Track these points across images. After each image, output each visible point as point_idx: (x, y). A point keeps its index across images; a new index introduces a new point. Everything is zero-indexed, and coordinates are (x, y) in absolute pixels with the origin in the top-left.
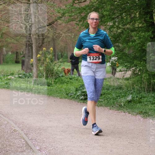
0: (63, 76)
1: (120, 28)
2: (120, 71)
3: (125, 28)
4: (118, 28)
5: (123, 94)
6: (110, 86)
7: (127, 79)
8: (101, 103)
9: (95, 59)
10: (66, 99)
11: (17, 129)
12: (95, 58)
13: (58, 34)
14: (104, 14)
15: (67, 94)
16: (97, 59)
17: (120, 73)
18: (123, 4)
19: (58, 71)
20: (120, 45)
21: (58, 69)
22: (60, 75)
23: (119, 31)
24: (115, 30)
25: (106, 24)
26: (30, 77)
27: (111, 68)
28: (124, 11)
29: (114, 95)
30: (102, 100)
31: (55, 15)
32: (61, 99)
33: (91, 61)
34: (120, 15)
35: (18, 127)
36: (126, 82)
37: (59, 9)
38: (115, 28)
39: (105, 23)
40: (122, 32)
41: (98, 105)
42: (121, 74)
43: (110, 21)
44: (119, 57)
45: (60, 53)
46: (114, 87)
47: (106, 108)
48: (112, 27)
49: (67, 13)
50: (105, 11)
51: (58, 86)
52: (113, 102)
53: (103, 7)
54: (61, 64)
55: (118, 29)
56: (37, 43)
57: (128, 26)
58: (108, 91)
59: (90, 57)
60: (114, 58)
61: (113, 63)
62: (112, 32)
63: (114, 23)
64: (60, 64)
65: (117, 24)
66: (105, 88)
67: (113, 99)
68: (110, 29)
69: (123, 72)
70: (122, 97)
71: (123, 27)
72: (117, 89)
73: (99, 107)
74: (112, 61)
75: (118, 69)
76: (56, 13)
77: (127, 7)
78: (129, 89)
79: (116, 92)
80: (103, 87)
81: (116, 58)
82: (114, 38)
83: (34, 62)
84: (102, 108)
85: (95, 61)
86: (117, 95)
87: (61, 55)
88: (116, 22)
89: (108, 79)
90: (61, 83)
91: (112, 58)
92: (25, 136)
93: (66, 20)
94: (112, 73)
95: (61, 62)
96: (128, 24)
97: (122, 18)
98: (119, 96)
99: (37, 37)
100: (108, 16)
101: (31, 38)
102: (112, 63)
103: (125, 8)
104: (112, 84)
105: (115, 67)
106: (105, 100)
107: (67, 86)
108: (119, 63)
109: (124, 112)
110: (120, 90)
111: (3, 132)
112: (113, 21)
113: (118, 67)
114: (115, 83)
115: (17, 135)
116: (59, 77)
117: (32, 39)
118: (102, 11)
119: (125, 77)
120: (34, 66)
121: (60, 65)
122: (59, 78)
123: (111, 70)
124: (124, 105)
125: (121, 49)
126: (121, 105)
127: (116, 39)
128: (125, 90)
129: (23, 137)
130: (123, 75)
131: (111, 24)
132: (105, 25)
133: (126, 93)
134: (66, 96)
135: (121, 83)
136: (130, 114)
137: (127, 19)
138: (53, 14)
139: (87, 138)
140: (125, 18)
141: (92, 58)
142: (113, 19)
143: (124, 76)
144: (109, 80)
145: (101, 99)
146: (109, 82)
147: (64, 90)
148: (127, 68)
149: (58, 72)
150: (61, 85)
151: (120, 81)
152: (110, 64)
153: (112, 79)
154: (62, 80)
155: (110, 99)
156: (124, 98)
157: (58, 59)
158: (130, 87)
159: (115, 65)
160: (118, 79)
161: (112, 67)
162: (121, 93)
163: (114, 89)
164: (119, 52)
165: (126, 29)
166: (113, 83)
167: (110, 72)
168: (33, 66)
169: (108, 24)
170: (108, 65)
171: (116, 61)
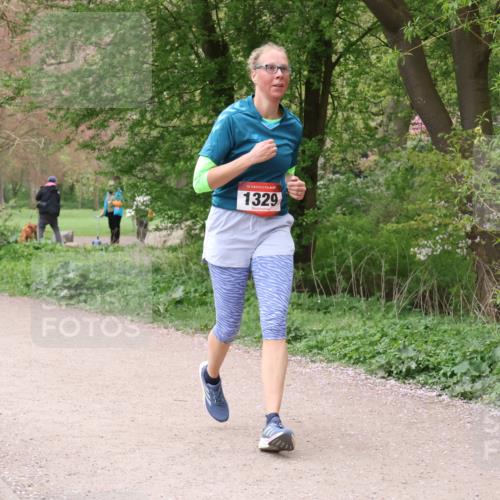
0: (16, 242)
1: (156, 126)
2: (157, 229)
3: (167, 128)
4: (152, 125)
5: (162, 285)
7: (174, 249)
9: (264, 204)
10: (26, 298)
12: (262, 199)
13: (7, 139)
15: (28, 285)
16: (269, 202)
17: (157, 233)
18: (162, 70)
19: (5, 229)
20: (157, 167)
21: (7, 223)
22: (12, 240)
23: (155, 133)
24: (144, 130)
25: (121, 116)
28: (166, 85)
32: (12, 298)
33: (250, 207)
34: (157, 96)
36: (171, 255)
37: (7, 78)
38: (143, 125)
39: (118, 114)
40: (161, 137)
42: (160, 237)
43: (132, 110)
45: (11, 186)
48: (138, 123)
49: (26, 88)
51: (5, 267)
54: (13, 211)
55: (151, 129)
57: (176, 122)
59: (247, 195)
60: (141, 198)
62: (136, 135)
63: (143, 115)
64: (9, 211)
65: (148, 116)
68: (131, 128)
69: (164, 233)
70: (161, 292)
71: (163, 125)
74: (137, 206)
75: (152, 225)
77: (173, 77)
78: (177, 273)
81: (147, 198)
82: (142, 149)
85: (261, 208)
87: (14, 189)
88: (146, 111)
89: (127, 249)
90: (12, 258)
91: (138, 199)
93: (24, 104)
94: (138, 234)
95: (13, 207)
96: (175, 116)
97: (161, 103)
98: (154, 290)
102: (138, 210)
103: (167, 80)
105: (145, 220)
107: (28, 265)
108: (154, 210)
109: (166, 328)
110: (157, 275)
112: (138, 110)
113: (151, 219)
116: (9, 243)
119: (168, 244)
121: (11, 215)
122: (9, 247)
124: (166, 310)
125: (157, 177)
126: (159, 311)
127: (146, 152)
128: (169, 273)
130: (164, 239)
131: (134, 117)
133: (170, 282)
134: (25, 290)
135: (158, 257)
136: (179, 333)
137: (171, 105)
139: (74, 391)
140: (168, 102)
141: (252, 198)
143: (165, 242)
144: (130, 250)
147: (19, 275)
148: (174, 223)
149: (5, 232)
150: (13, 264)
151: (157, 253)
153: (137, 249)
154: (15, 252)
156: (164, 293)
157: (7, 201)
158: (180, 267)
159: (146, 216)
160: (152, 248)
161: (137, 219)
162: (157, 282)
164: (154, 183)
165: (171, 129)
167: (133, 231)
169: (128, 117)
170: (128, 215)
171: (147, 206)
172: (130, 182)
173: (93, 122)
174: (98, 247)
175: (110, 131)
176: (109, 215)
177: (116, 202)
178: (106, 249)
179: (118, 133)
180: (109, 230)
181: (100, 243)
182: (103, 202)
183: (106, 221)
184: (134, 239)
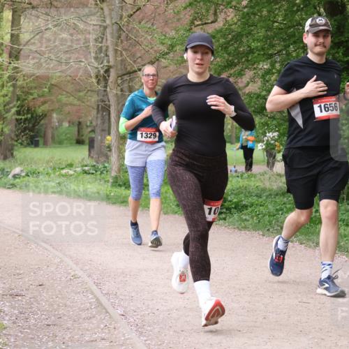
5: (288, 206)
6: (264, 190)
8: (246, 223)
9: (150, 137)
10: (177, 216)
11: (80, 273)
12: (149, 136)
14: (252, 47)
15: (178, 206)
16: (152, 136)
18: (290, 27)
24: (274, 77)
26: (105, 172)
27: (265, 153)
28: (292, 40)
29: (271, 208)
30: (247, 217)
31: (155, 48)
32: (166, 216)
33: (143, 139)
34: (285, 49)
35: (82, 270)
37: (163, 37)
38: (273, 74)
39: (253, 65)
41: (240, 227)
43: (264, 61)
44: (281, 131)
46: (272, 192)
47: (256, 234)
48: (269, 72)
49: (179, 44)
50: (254, 40)
52: (270, 222)
53: (250, 34)
56: (119, 104)
58: (260, 200)
59: (142, 134)
60: (271, 134)
61: (270, 143)
62: (267, 81)
63: (273, 65)
65: (277, 66)
66: (253, 194)
67: (269, 216)
68: (263, 76)
70: (287, 212)
72: (277, 195)
73: (241, 230)
74: (268, 141)
76: (158, 46)
79: (276, 202)
80: (249, 192)
81: (276, 134)
83: (113, 141)
84: (248, 233)
85: (148, 140)
86: (278, 207)
88: (276, 62)
89: (259, 176)
91: (267, 134)
92: (94, 288)
93: (176, 58)
94: (268, 163)
97: (288, 54)
98: (282, 210)
99: (119, 93)
100: (259, 51)
101: (107, 95)
102: (268, 144)
103: (294, 36)
104: (267, 185)
106: (252, 217)
110: (284, 198)
111: (52, 279)
112: (269, 61)
113: (279, 152)
114: (273, 183)
115: (80, 284)
117: (110, 97)
118: (248, 41)
120: (113, 150)
123: (266, 158)
129: (91, 289)
131: (265, 67)
132: (255, 69)
134: (176, 209)
136: (303, 246)
137: (297, 56)
138: (150, 46)
139: (216, 292)
140: (294, 53)
141: (144, 135)
142: (271, 56)
144: (262, 177)
145: (245, 214)
146: (262, 181)
152: (264, 147)
153: (267, 176)
155: (264, 216)
161: (267, 152)
162: (284, 204)
163: (270, 195)
164: (282, 122)
166: (270, 184)
167: (264, 161)
168: (110, 150)
169: (260, 66)
170: (260, 148)
171: (276, 141)
172: (263, 121)
173: (232, 71)
174: (234, 174)
175: (245, 79)
176: (244, 148)
177: (249, 138)
178: (242, 176)
179: (252, 80)
180: (244, 160)
181: (236, 171)
182: (239, 137)
183: (241, 152)
184: (264, 168)
